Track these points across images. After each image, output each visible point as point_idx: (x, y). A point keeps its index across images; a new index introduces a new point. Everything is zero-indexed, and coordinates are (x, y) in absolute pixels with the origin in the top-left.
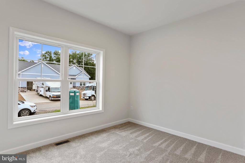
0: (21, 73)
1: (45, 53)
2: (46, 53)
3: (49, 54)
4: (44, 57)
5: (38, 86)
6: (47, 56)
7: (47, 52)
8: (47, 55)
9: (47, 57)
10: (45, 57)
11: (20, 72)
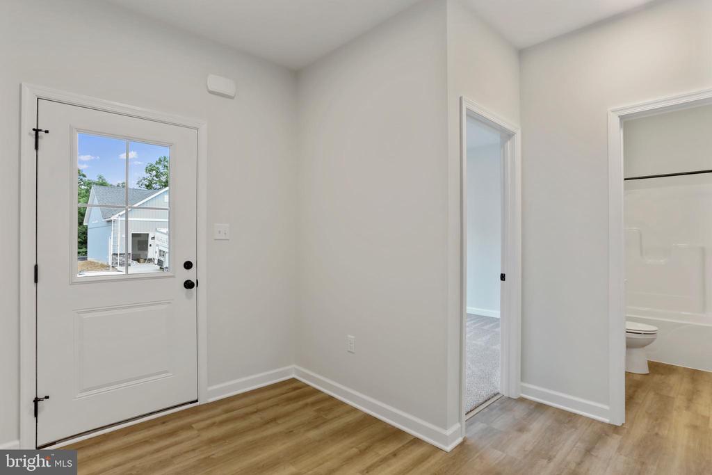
0: (119, 219)
1: (157, 163)
2: (160, 162)
3: (166, 163)
4: (154, 173)
5: (160, 251)
6: (161, 169)
7: (162, 159)
8: (160, 167)
9: (162, 171)
10: (157, 172)
11: (117, 215)
